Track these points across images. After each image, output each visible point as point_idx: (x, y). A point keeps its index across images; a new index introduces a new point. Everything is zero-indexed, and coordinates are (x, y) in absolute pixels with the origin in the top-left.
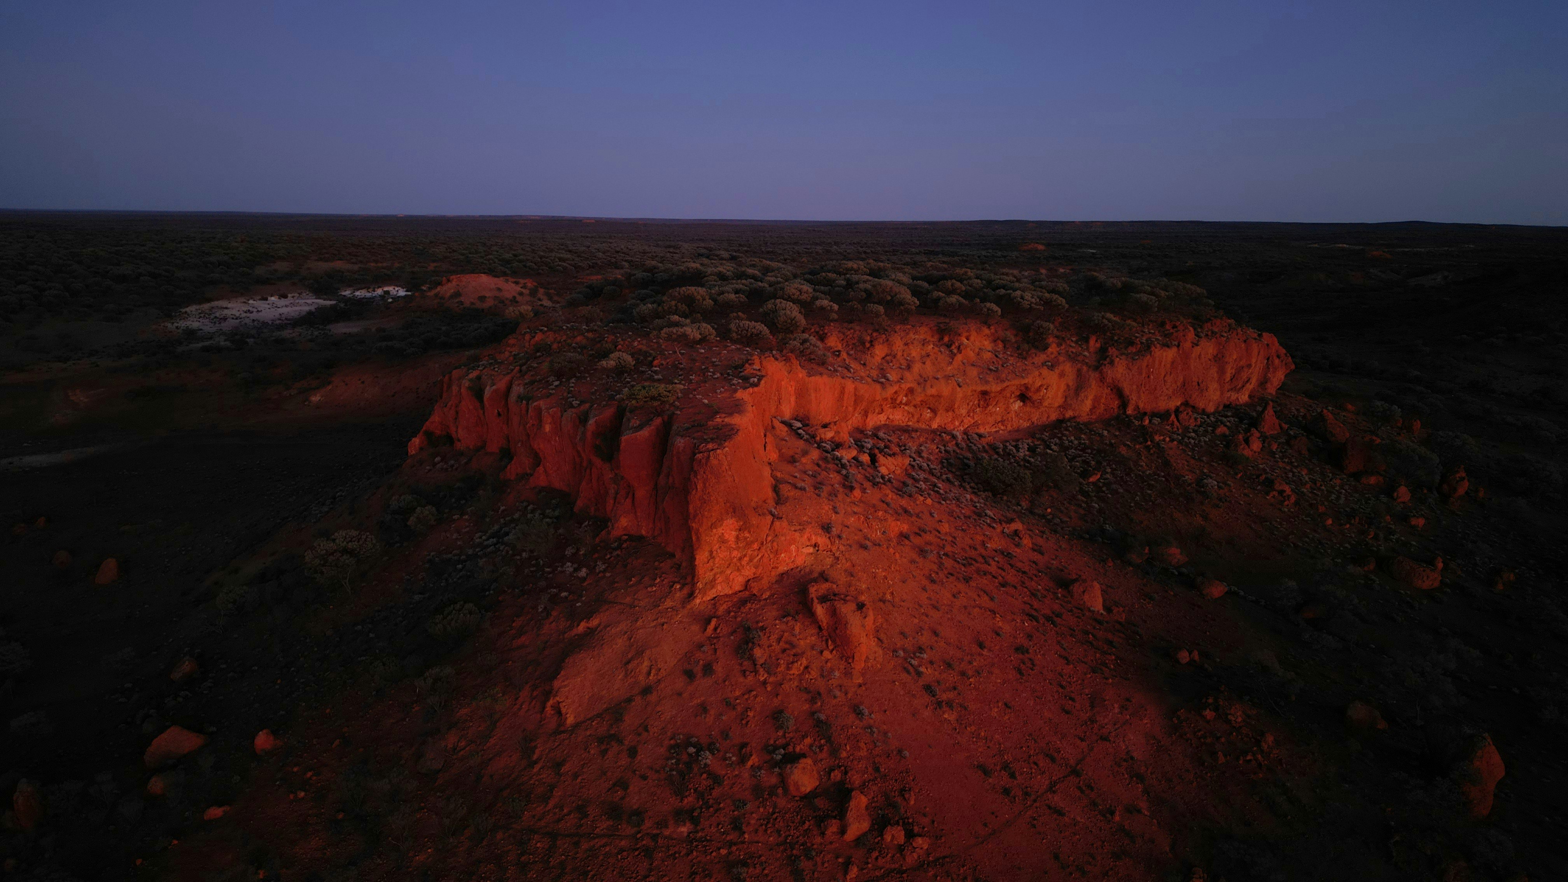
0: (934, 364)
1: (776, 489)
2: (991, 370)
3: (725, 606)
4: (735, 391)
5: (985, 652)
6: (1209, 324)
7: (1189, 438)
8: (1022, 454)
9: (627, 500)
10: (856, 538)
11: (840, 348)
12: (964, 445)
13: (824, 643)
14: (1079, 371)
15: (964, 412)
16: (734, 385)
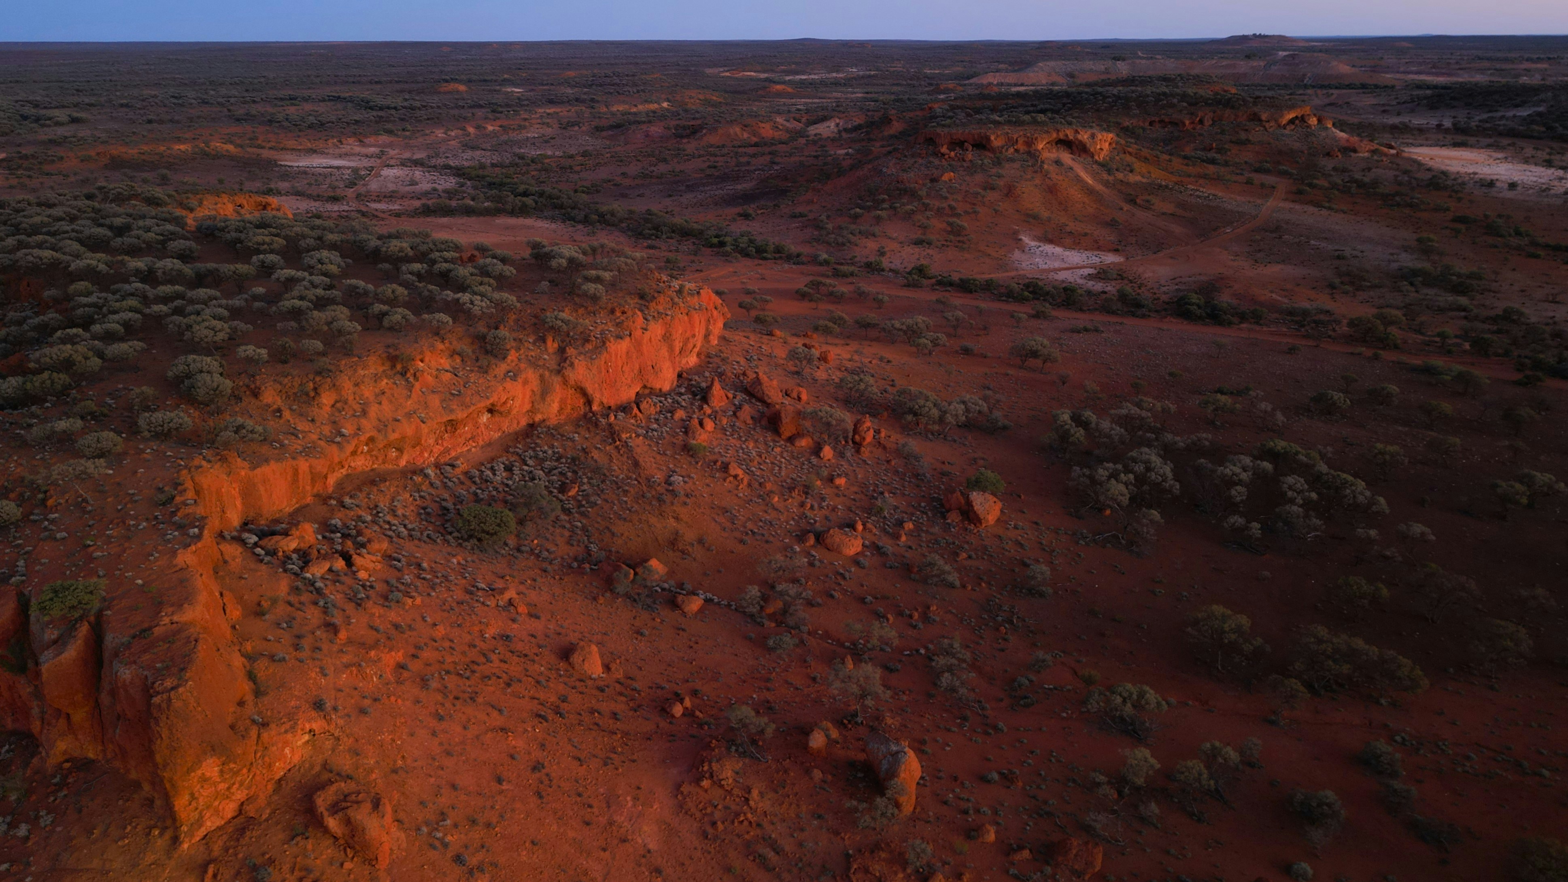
0: (391, 402)
1: (251, 676)
2: (453, 394)
3: (220, 843)
4: (174, 553)
5: (505, 786)
6: (654, 304)
7: (653, 430)
8: (499, 478)
9: (60, 720)
10: (353, 701)
11: (280, 402)
12: (438, 483)
13: (342, 853)
14: (541, 376)
15: (431, 441)
16: (169, 541)
